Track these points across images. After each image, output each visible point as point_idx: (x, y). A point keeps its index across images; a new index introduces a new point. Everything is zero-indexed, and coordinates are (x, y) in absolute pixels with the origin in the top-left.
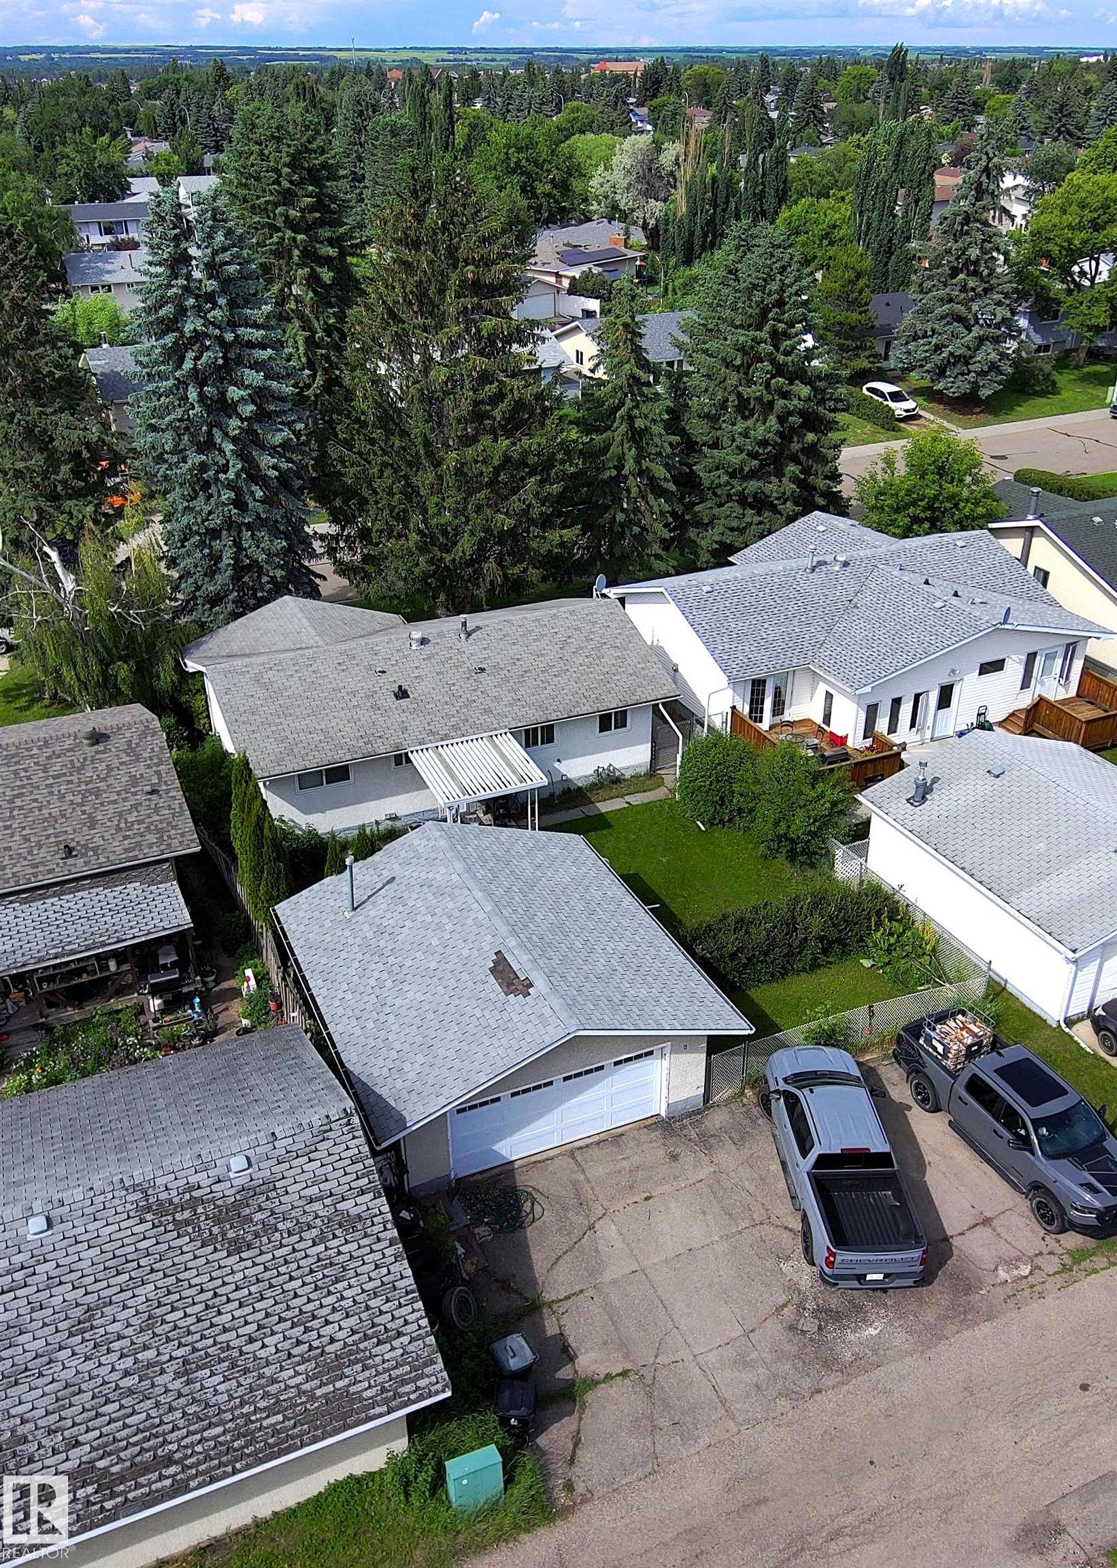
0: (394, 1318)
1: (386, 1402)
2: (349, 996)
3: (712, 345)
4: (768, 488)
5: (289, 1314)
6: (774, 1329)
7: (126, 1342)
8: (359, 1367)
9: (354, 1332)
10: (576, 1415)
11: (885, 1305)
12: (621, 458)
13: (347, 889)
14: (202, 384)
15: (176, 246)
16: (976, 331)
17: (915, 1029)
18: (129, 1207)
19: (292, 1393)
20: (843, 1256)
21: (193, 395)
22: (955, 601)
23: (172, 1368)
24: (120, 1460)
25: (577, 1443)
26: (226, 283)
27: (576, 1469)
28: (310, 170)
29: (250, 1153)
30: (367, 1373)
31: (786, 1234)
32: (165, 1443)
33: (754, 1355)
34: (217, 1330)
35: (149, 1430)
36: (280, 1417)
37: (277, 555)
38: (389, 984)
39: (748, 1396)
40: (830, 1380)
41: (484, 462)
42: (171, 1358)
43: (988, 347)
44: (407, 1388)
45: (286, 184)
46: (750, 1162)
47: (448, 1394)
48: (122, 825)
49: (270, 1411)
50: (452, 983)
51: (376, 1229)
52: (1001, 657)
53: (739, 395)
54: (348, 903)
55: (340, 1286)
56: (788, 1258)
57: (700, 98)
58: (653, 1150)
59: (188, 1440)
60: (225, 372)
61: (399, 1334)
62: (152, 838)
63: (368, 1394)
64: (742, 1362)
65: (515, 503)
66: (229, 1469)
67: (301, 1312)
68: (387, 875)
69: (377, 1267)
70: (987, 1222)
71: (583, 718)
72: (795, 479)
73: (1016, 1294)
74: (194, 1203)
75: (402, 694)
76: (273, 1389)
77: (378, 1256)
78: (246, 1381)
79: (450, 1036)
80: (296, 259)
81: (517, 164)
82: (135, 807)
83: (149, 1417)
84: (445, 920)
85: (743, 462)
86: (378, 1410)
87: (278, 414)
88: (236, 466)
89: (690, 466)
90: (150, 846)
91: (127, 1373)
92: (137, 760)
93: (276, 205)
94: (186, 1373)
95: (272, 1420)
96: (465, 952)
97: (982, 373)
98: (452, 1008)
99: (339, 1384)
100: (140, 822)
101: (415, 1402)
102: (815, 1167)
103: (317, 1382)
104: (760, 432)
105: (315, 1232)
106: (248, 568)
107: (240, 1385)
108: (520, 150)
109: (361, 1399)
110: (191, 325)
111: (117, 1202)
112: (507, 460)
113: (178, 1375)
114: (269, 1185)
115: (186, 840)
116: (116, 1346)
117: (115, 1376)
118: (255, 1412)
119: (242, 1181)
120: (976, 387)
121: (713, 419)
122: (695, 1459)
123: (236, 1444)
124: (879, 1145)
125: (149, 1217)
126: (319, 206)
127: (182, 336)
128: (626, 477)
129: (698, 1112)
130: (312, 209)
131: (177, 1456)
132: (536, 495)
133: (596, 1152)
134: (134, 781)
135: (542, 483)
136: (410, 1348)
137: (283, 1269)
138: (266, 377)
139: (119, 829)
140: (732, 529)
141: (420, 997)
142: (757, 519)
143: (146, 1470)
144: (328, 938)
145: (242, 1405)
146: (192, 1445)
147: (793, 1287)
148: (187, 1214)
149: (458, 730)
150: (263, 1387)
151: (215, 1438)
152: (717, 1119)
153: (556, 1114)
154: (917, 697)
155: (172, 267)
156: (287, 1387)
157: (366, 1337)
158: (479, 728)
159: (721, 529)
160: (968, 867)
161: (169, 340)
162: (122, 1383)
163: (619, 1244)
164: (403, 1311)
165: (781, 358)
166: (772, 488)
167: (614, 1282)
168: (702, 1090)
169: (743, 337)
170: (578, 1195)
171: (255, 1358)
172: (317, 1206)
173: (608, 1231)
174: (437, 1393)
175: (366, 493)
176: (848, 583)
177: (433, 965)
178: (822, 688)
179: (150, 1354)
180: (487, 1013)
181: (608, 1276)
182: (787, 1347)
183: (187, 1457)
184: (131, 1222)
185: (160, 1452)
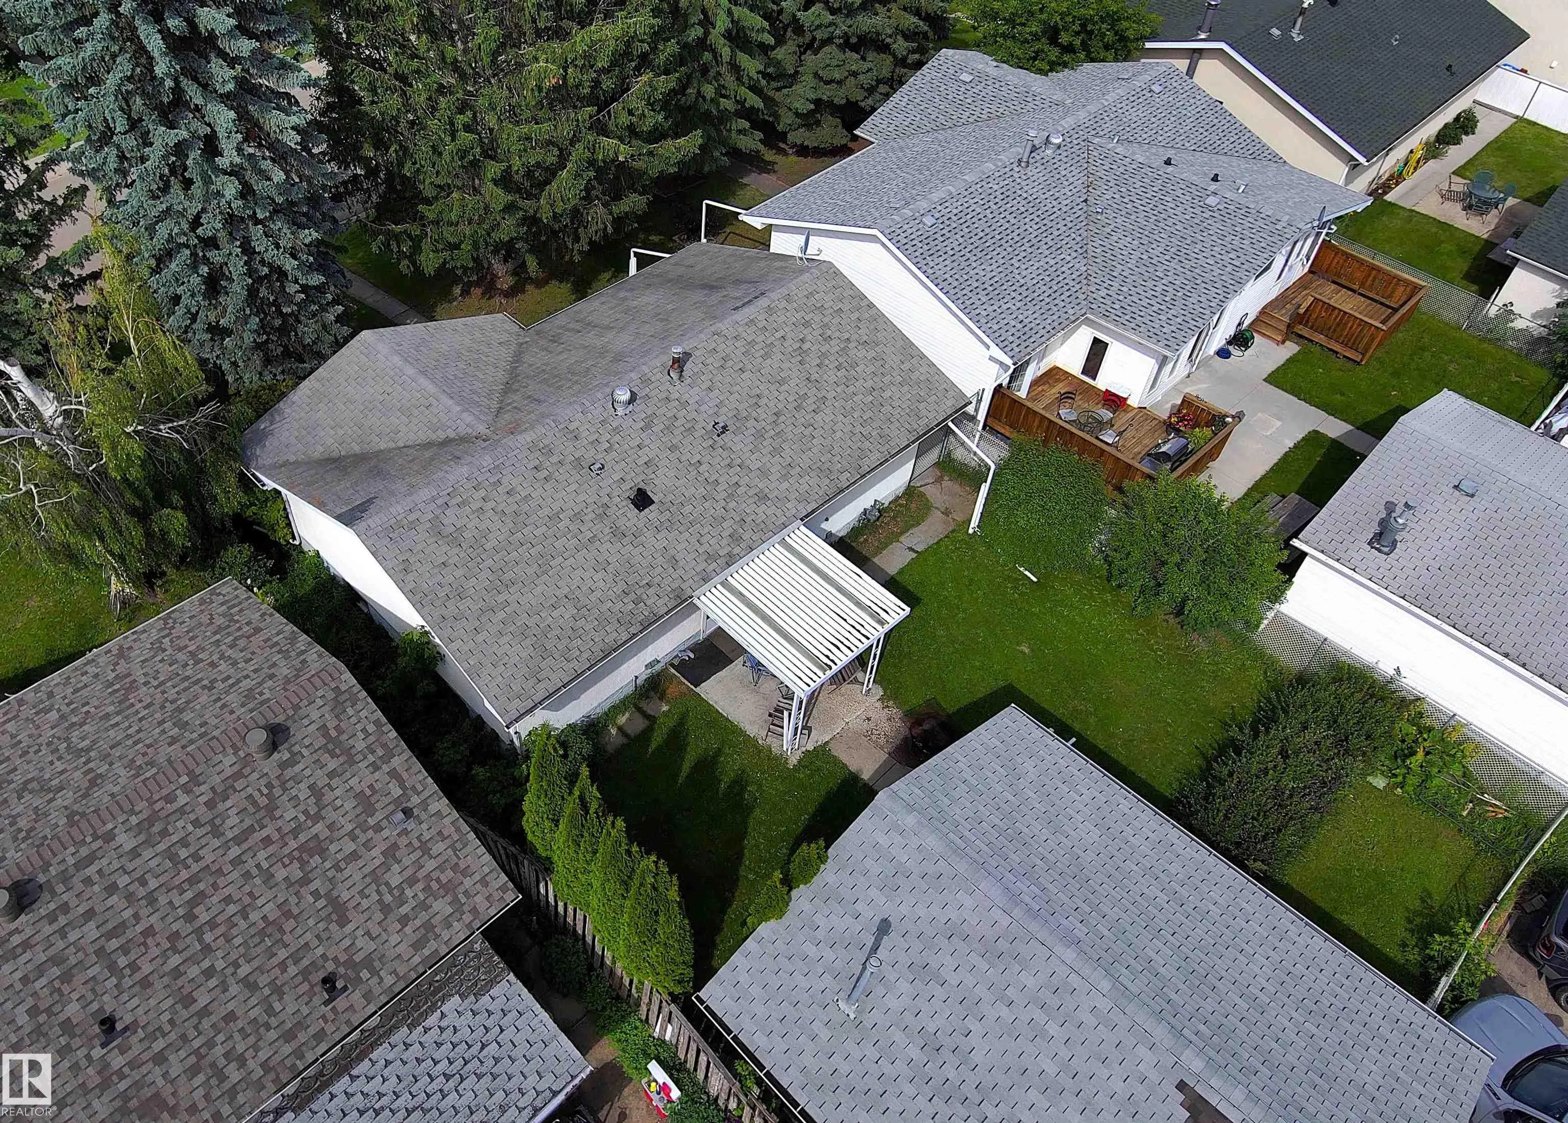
48: (388, 898)
62: (442, 907)
68: (869, 913)
75: (642, 500)
82: (391, 852)
90: (447, 923)
92: (351, 762)
115: (493, 886)
134: (365, 803)
139: (386, 909)
144: (841, 1063)
178: (1087, 333)
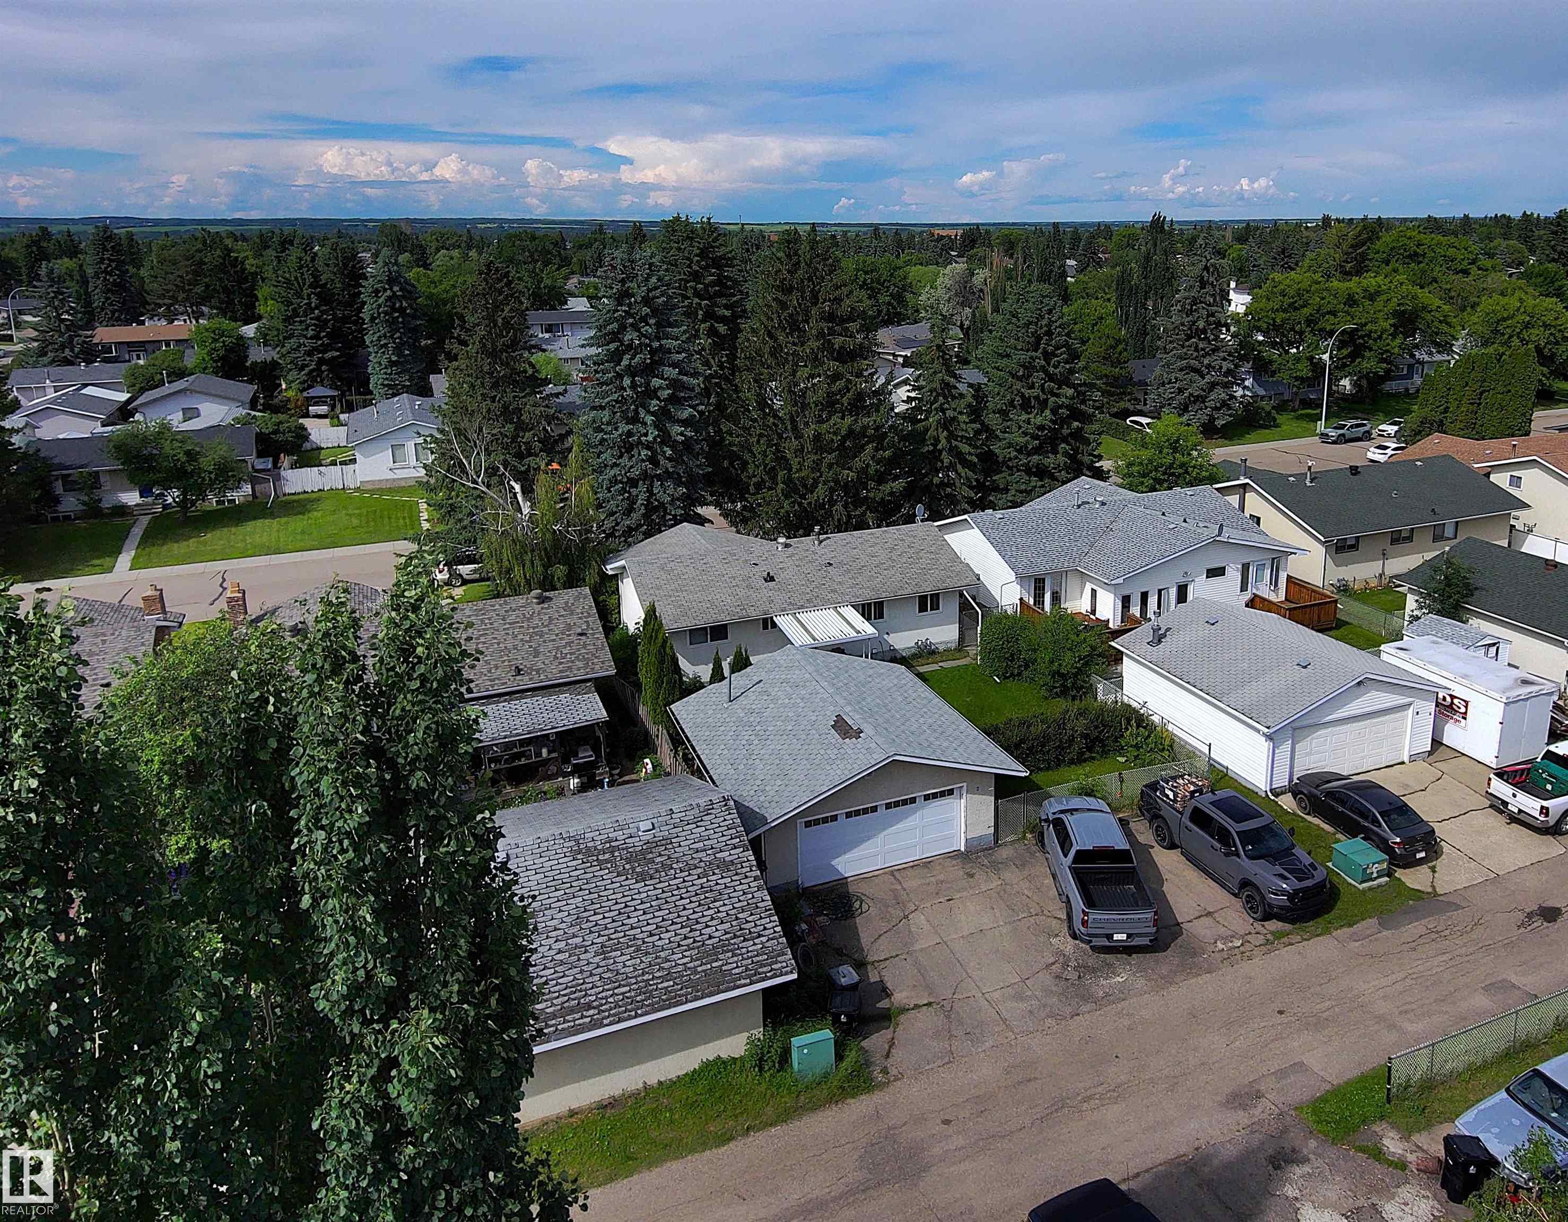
0: (756, 926)
1: (749, 977)
2: (726, 752)
3: (1002, 363)
4: (1046, 461)
5: (679, 920)
6: (1046, 978)
7: (561, 932)
8: (730, 954)
9: (726, 933)
10: (892, 1028)
11: (1129, 964)
12: (937, 440)
13: (727, 691)
14: (633, 376)
15: (623, 285)
16: (1208, 379)
17: (1154, 786)
18: (565, 850)
19: (680, 968)
20: (1095, 915)
21: (627, 382)
22: (1184, 524)
23: (592, 949)
24: (553, 1005)
25: (892, 1044)
26: (655, 312)
27: (889, 1060)
28: (713, 259)
29: (655, 821)
30: (735, 959)
31: (1055, 921)
32: (586, 995)
33: (1029, 993)
34: (627, 928)
35: (575, 987)
36: (671, 983)
37: (678, 499)
38: (756, 742)
39: (1023, 1017)
40: (1089, 1007)
41: (835, 433)
42: (593, 944)
43: (1219, 390)
44: (765, 969)
45: (695, 268)
46: (1029, 878)
47: (795, 976)
48: (558, 655)
49: (664, 979)
50: (804, 737)
51: (744, 870)
52: (1222, 565)
53: (1023, 396)
54: (726, 699)
55: (717, 904)
56: (1057, 935)
57: (1006, 251)
58: (956, 871)
59: (604, 994)
60: (650, 370)
61: (760, 936)
62: (580, 664)
63: (737, 971)
64: (1019, 997)
65: (857, 463)
66: (633, 1013)
67: (688, 919)
68: (756, 679)
69: (744, 893)
70: (1209, 914)
71: (906, 599)
72: (1066, 454)
73: (1229, 957)
74: (612, 850)
75: (770, 578)
76: (666, 965)
77: (746, 886)
78: (649, 958)
79: (801, 767)
80: (700, 317)
81: (865, 281)
82: (569, 644)
83: (575, 979)
84: (799, 701)
85: (1027, 442)
86: (743, 982)
87: (685, 399)
88: (653, 434)
89: (988, 447)
90: (579, 669)
91: (560, 952)
92: (572, 614)
93: (687, 281)
94: (603, 953)
95: (666, 984)
96: (814, 718)
97: (1216, 409)
98: (802, 752)
99: (714, 965)
100: (571, 654)
101: (771, 978)
102: (1074, 862)
103: (699, 962)
104: (1039, 420)
105: (700, 870)
106: (656, 509)
107: (642, 962)
108: (866, 273)
109: (731, 974)
110: (630, 336)
111: (556, 847)
112: (851, 432)
113: (597, 954)
114: (667, 841)
115: (606, 667)
116: (553, 934)
117: (552, 953)
118: (652, 979)
119: (648, 836)
120: (1212, 419)
121: (1004, 413)
122: (982, 1055)
123: (638, 999)
124: (1122, 844)
125: (579, 857)
126: (719, 282)
127: (622, 344)
128: (940, 452)
129: (991, 848)
130: (713, 284)
131: (595, 1004)
132: (873, 458)
133: (910, 873)
134: (569, 627)
135: (876, 449)
136: (768, 944)
137: (675, 893)
138: (680, 373)
139: (556, 658)
140: (1021, 492)
141: (779, 747)
142: (1040, 483)
143: (572, 1011)
144: (710, 720)
145: (643, 974)
146: (606, 998)
147: (1060, 953)
148: (607, 856)
149: (813, 603)
150: (659, 964)
151: (623, 994)
152: (1004, 853)
153: (879, 839)
154: (1160, 591)
155: (617, 299)
156: (677, 965)
157: (735, 937)
158: (829, 602)
159: (1013, 492)
160: (1192, 681)
161: (612, 346)
162: (557, 957)
163: (926, 927)
164: (763, 921)
165: (1051, 370)
166: (1050, 461)
167: (921, 950)
168: (992, 830)
169: (1024, 356)
170: (896, 897)
171: (654, 946)
172: (701, 855)
173: (918, 919)
174: (786, 973)
175: (747, 456)
176: (1105, 516)
177: (790, 728)
178: (1088, 587)
179: (578, 940)
180: (829, 752)
181: (917, 947)
182: (1054, 989)
183: (602, 1005)
184: (566, 859)
185: (582, 1001)
